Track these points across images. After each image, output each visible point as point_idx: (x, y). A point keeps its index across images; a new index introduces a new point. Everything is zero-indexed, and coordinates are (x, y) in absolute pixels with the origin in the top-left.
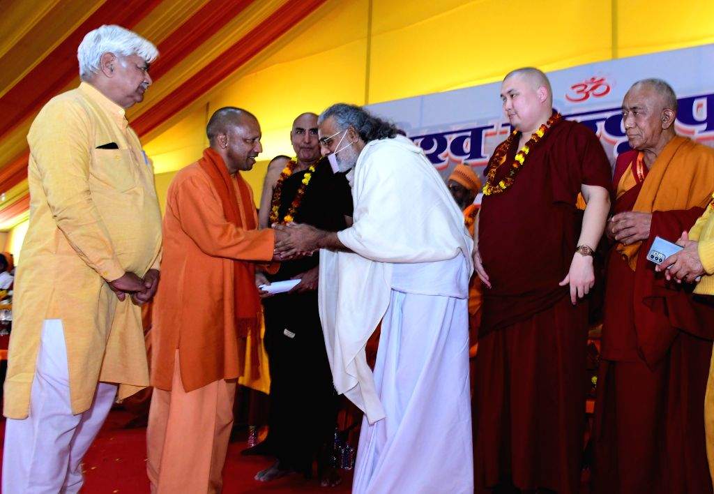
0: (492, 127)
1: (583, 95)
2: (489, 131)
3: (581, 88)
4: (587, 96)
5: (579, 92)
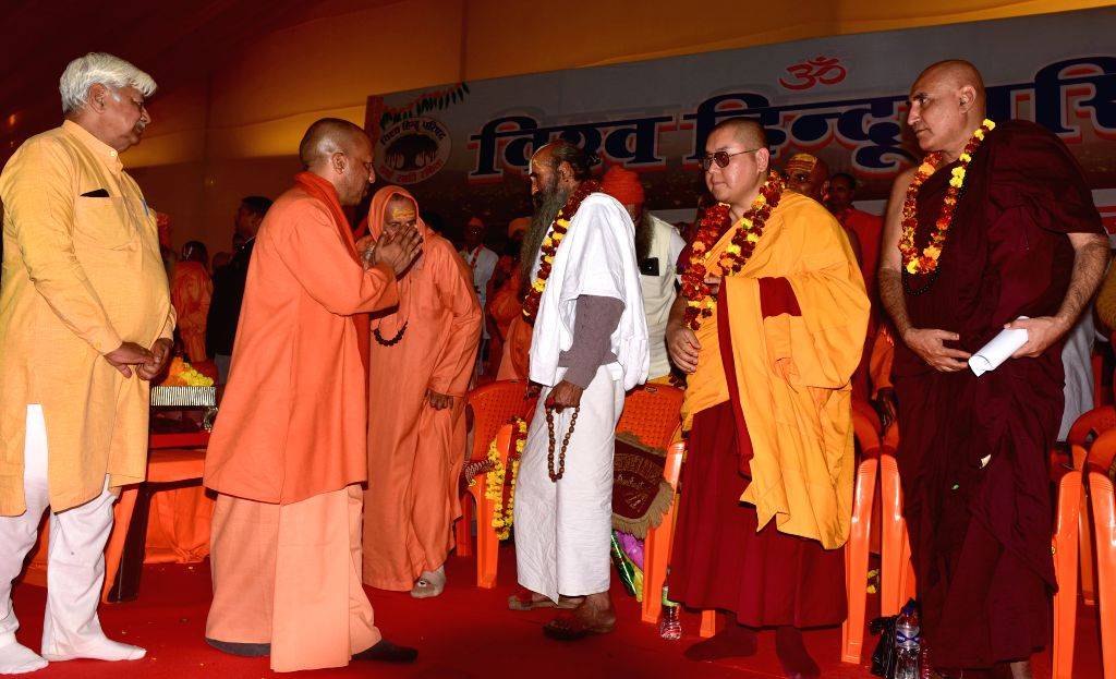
0: (670, 119)
1: (806, 81)
2: (664, 124)
3: (804, 71)
4: (812, 83)
5: (798, 76)
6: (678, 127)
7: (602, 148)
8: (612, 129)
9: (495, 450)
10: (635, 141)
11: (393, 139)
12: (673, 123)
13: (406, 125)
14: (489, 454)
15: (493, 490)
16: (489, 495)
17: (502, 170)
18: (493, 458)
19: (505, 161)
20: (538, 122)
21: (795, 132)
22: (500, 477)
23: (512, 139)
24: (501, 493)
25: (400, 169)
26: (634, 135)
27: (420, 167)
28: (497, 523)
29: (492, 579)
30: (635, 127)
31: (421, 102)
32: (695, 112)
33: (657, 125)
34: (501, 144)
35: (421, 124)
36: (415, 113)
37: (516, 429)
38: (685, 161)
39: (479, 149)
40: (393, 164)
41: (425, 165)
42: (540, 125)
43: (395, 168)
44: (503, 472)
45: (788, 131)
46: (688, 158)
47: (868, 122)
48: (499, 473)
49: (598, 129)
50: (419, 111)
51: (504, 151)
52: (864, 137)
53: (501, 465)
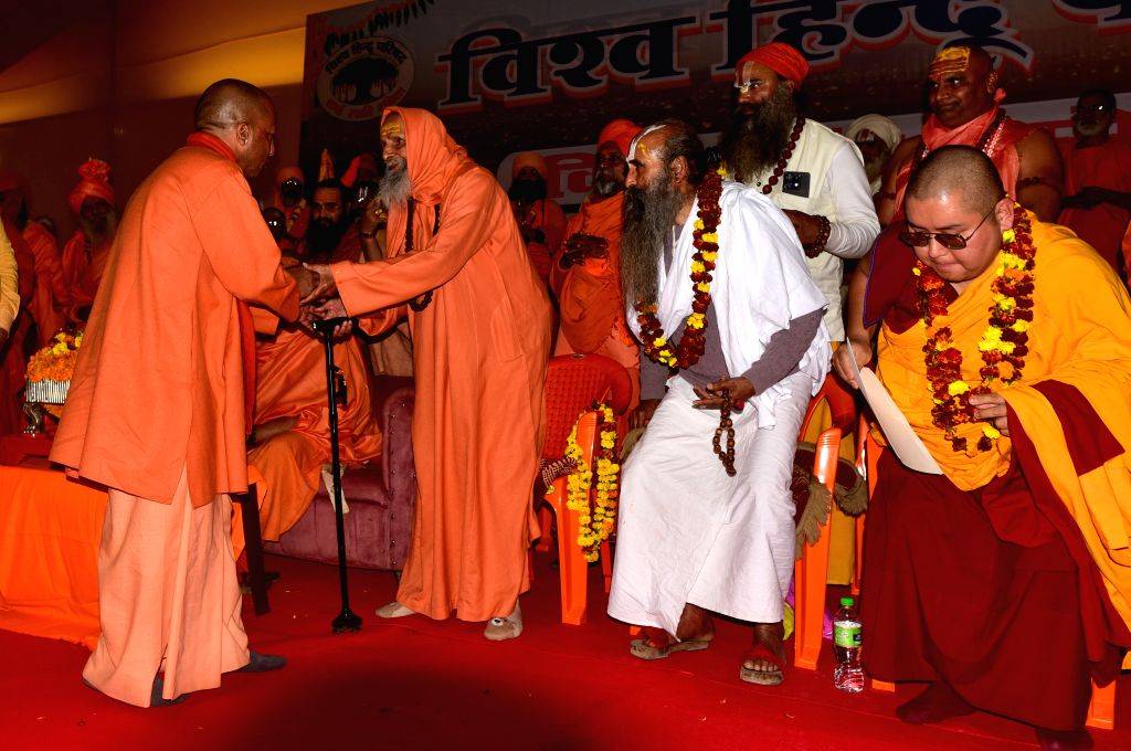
6: (704, 30)
7: (606, 62)
8: (617, 38)
9: (575, 446)
10: (648, 52)
11: (340, 66)
12: (697, 24)
13: (357, 48)
14: (567, 452)
15: (578, 499)
16: (571, 505)
17: (479, 97)
18: (574, 456)
19: (484, 86)
20: (523, 35)
21: (859, 27)
22: (586, 480)
23: (490, 57)
24: (587, 502)
25: (352, 103)
26: (646, 43)
27: (376, 99)
28: (584, 541)
29: (581, 613)
30: (647, 32)
31: (373, 18)
32: (725, 8)
33: (676, 29)
34: (477, 65)
35: (375, 46)
36: (366, 32)
37: (601, 417)
38: (714, 72)
39: (449, 73)
40: (343, 96)
41: (382, 95)
42: (525, 38)
43: (346, 101)
44: (589, 475)
45: (849, 26)
46: (718, 69)
47: (957, 8)
48: (584, 476)
49: (600, 38)
50: (373, 29)
51: (481, 73)
52: (951, 27)
53: (585, 465)
